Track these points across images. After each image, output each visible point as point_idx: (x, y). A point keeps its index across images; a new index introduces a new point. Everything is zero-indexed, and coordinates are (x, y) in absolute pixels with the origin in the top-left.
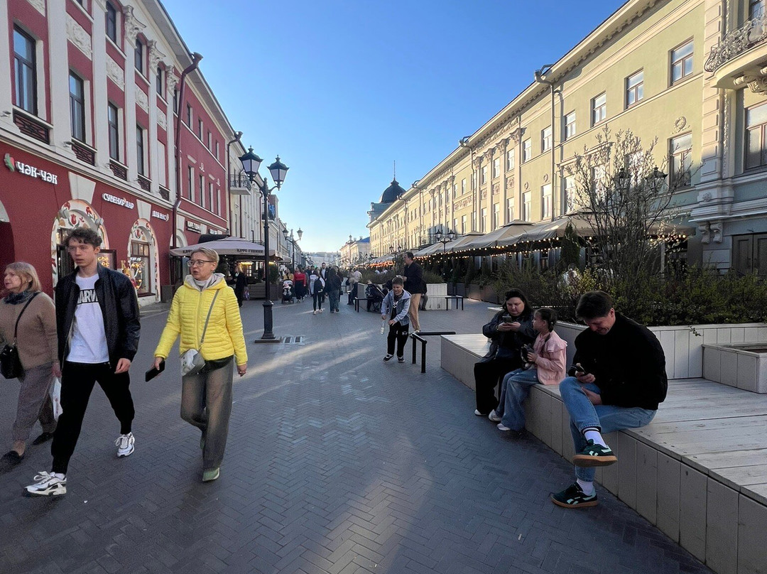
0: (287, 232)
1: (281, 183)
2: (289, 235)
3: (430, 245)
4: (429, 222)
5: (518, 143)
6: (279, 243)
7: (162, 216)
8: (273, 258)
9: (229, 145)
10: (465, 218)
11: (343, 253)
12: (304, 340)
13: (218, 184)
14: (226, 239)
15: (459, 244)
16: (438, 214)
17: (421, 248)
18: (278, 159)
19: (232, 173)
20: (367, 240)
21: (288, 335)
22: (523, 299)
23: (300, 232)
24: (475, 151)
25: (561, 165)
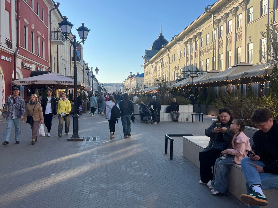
0: (89, 70)
1: (85, 39)
2: (90, 71)
3: (184, 79)
4: (184, 63)
5: (244, 10)
6: (83, 77)
7: (7, 59)
8: (79, 87)
9: (50, 12)
10: (208, 60)
11: (125, 84)
12: (98, 139)
13: (43, 37)
14: (48, 74)
15: (203, 78)
16: (190, 58)
17: (178, 81)
18: (83, 24)
19: (52, 30)
20: (142, 75)
21: (88, 136)
22: (229, 113)
23: (97, 70)
24: (215, 15)
25: (274, 25)
